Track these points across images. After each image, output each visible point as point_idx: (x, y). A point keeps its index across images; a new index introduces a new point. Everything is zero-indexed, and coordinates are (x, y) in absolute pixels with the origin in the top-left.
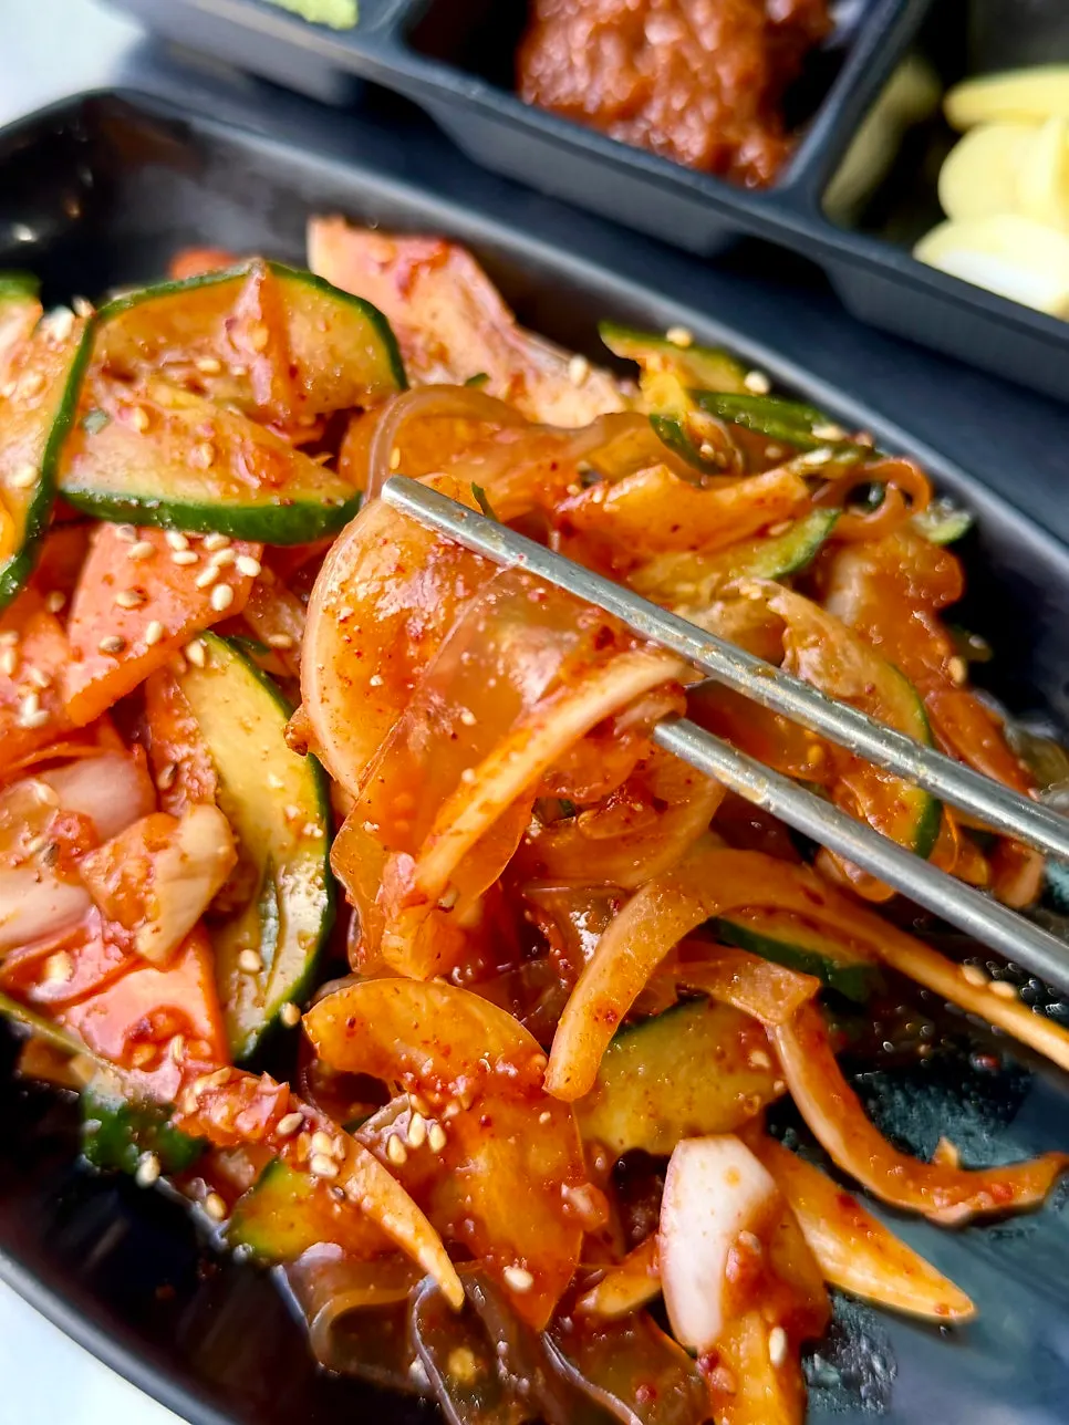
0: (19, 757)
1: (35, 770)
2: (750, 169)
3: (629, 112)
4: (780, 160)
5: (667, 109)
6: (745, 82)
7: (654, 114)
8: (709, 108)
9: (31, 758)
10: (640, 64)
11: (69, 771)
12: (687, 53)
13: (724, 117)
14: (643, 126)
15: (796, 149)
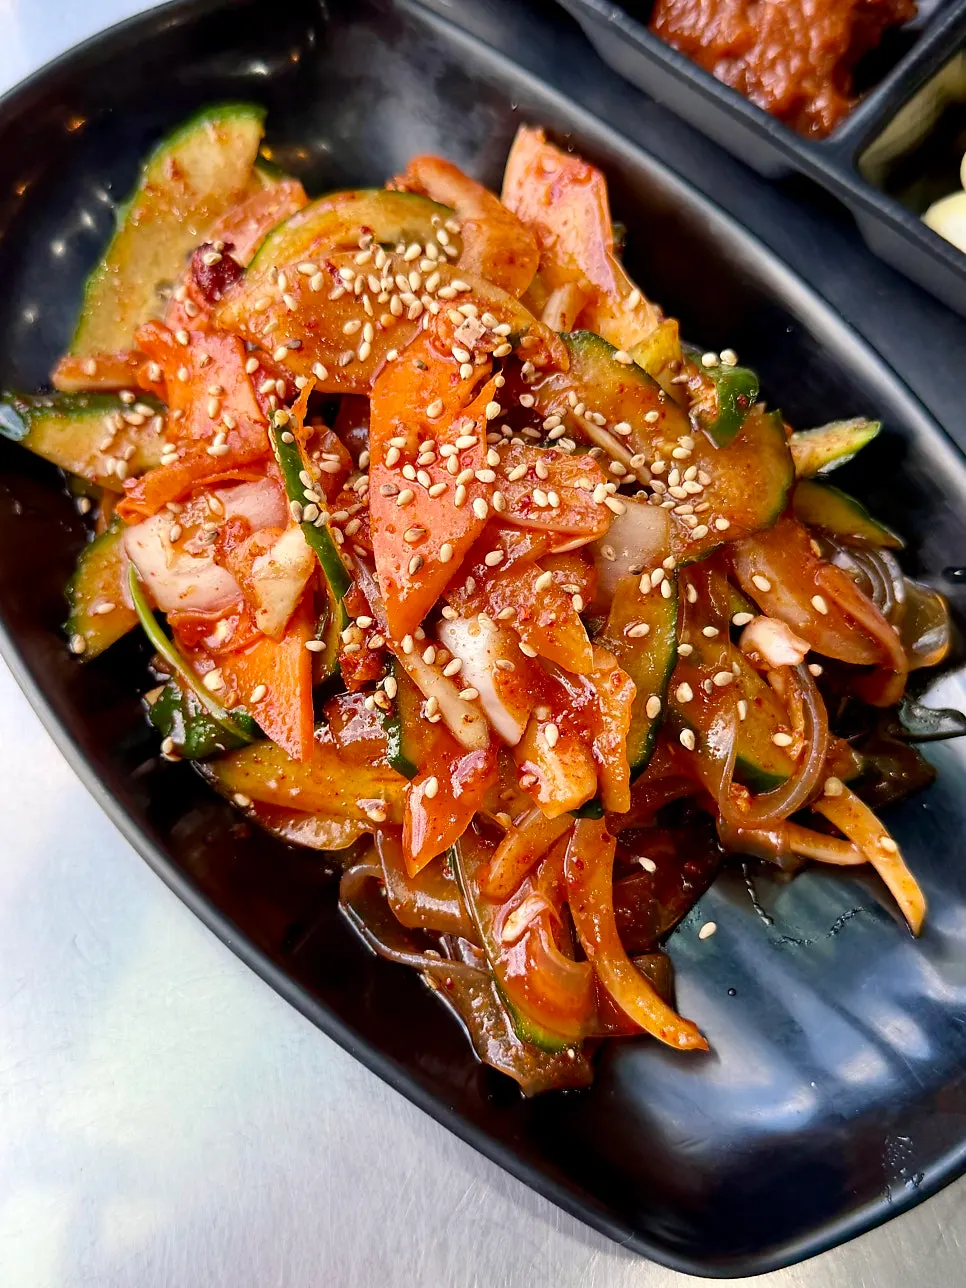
0: (205, 476)
1: (215, 486)
2: (817, 117)
3: (732, 54)
4: (841, 114)
5: (762, 55)
6: (828, 47)
7: (752, 58)
8: (795, 63)
9: (210, 479)
10: (751, 14)
11: (237, 489)
12: (790, 14)
13: (806, 72)
14: (741, 65)
15: (857, 107)
